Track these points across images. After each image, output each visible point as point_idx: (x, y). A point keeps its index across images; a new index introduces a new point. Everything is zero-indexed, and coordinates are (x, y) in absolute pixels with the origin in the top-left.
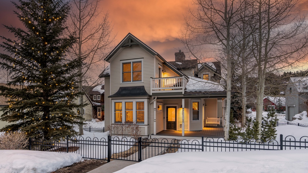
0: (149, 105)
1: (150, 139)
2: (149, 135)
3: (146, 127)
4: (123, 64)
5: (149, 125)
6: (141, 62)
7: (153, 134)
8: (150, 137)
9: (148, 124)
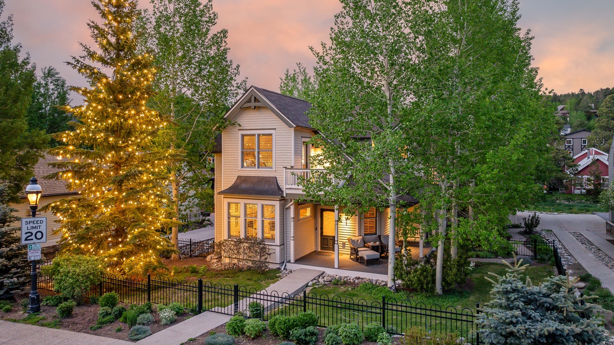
0: (285, 211)
1: (284, 269)
2: (284, 262)
3: (278, 249)
4: (243, 136)
5: (284, 244)
6: (271, 135)
7: (289, 262)
8: (286, 266)
9: (282, 243)
